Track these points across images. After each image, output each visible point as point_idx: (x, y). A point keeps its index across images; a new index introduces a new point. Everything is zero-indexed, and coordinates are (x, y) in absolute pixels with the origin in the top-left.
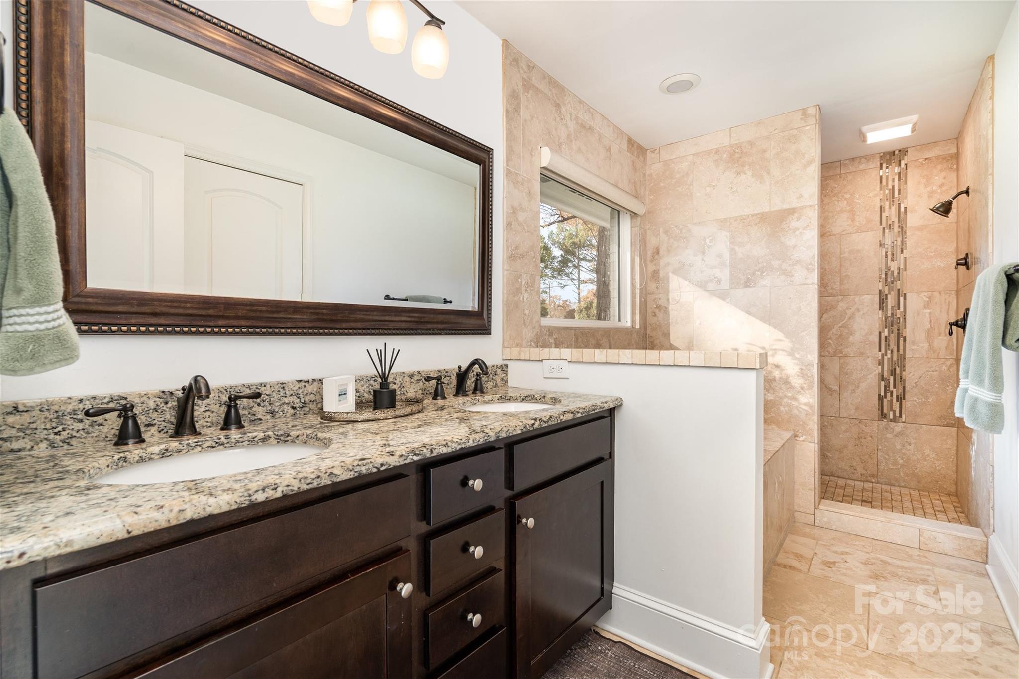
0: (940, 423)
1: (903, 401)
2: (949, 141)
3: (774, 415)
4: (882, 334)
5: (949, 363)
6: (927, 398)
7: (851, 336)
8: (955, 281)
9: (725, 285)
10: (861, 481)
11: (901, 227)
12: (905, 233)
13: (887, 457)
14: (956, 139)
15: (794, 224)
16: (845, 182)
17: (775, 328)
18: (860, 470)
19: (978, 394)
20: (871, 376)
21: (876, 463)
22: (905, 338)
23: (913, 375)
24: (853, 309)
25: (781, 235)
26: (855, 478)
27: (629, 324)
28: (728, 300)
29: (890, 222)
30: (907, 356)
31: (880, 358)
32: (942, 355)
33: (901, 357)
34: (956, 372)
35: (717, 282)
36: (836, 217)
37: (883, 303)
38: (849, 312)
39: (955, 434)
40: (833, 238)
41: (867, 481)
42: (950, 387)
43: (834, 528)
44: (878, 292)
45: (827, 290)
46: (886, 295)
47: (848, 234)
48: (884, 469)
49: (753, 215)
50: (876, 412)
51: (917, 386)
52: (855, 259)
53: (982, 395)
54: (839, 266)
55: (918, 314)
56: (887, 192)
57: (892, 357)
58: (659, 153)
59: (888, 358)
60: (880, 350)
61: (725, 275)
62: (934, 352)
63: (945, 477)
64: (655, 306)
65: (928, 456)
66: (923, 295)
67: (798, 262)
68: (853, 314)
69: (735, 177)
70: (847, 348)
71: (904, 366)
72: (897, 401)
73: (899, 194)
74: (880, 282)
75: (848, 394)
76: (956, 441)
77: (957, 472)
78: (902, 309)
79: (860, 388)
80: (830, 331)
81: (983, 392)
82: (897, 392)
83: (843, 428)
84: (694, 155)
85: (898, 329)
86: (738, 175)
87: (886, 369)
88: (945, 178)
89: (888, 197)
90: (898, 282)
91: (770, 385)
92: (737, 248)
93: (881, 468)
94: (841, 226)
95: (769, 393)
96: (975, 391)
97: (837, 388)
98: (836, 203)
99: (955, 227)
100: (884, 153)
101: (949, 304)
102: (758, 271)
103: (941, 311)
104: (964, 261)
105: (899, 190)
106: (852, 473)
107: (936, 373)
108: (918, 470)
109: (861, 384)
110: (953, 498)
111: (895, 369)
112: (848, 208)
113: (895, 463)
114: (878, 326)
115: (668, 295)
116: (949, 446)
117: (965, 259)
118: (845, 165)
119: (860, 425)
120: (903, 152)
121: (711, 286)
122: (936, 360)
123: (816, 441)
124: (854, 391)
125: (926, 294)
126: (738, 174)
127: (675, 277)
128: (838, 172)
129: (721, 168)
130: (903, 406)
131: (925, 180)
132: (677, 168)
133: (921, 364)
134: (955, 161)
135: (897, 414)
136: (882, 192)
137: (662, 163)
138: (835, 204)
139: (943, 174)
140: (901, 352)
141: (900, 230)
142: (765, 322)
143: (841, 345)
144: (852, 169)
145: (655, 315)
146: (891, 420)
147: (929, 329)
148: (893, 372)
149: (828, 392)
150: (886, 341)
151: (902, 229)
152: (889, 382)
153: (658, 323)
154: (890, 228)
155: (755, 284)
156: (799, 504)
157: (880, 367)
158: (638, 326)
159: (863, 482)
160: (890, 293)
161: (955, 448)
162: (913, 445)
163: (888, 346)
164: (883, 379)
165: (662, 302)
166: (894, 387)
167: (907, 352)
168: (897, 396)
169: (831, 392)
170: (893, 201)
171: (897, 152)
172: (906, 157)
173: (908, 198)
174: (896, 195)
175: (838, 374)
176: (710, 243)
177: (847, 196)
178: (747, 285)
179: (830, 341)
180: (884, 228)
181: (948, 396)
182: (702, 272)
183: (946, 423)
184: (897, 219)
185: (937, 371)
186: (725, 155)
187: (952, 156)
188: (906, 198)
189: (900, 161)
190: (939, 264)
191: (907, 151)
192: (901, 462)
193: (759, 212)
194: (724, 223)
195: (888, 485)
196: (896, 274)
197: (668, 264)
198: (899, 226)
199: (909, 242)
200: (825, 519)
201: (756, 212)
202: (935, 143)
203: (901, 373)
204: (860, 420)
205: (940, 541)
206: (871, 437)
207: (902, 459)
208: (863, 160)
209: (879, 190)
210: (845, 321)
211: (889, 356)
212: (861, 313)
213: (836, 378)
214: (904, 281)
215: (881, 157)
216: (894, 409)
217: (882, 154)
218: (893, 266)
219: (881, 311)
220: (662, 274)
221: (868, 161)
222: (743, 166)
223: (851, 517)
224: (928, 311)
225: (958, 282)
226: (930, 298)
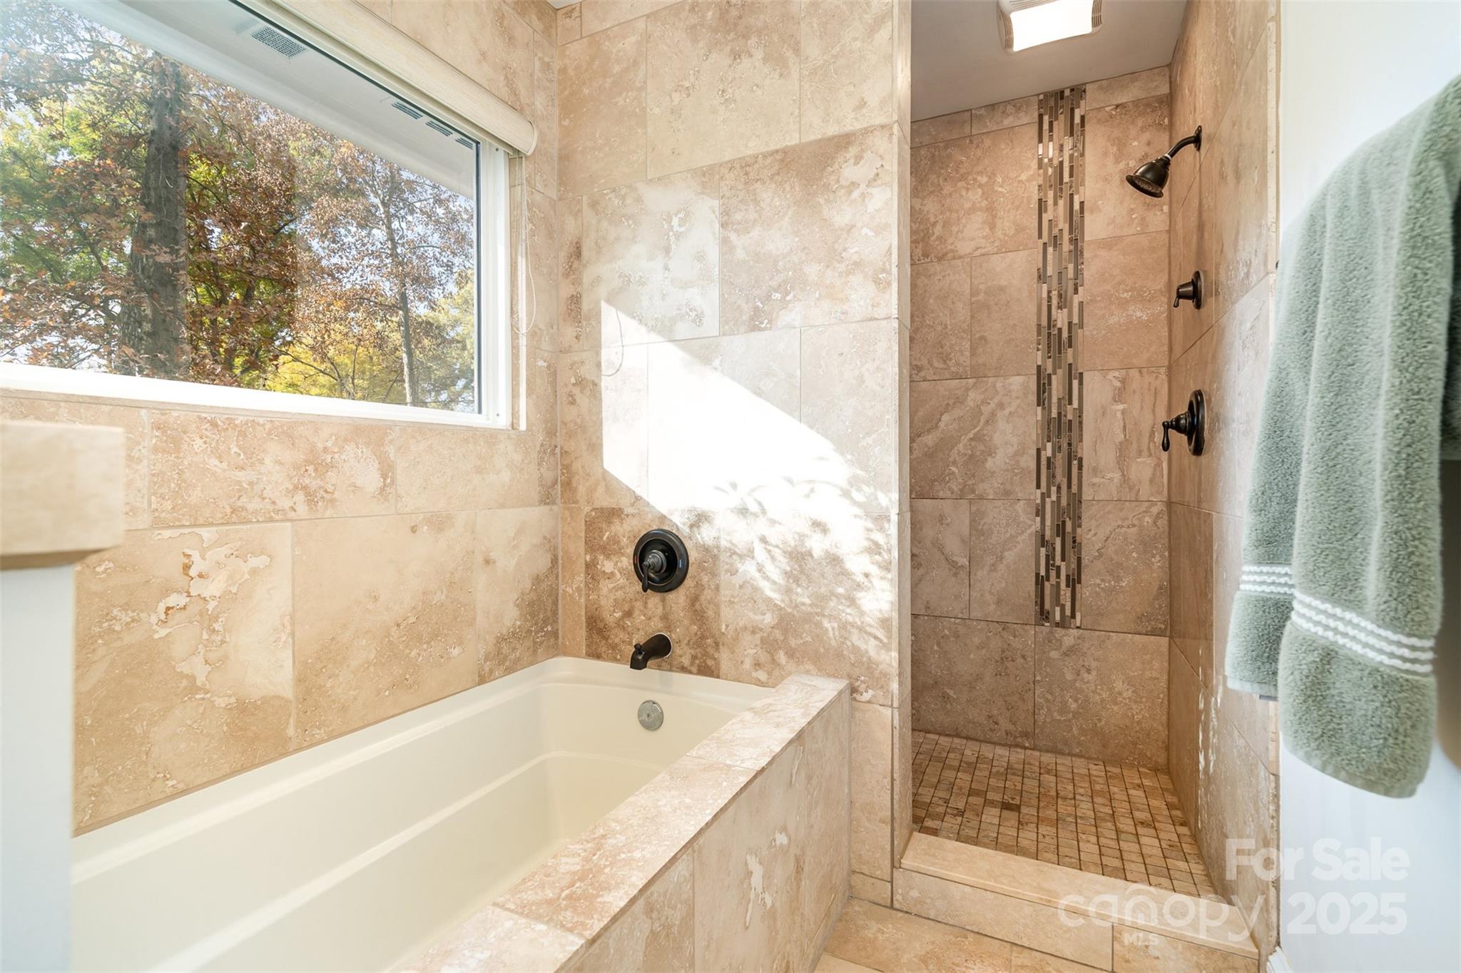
0: (1140, 629)
1: (1078, 586)
2: (1156, 71)
3: (809, 639)
4: (1043, 453)
5: (1155, 510)
6: (1118, 579)
7: (989, 459)
8: (1166, 348)
9: (711, 325)
10: (1004, 745)
11: (1074, 241)
12: (1082, 253)
13: (1050, 697)
14: (1169, 66)
15: (850, 172)
16: (979, 153)
17: (811, 427)
18: (1005, 724)
19: (1335, 630)
20: (1023, 537)
21: (1031, 708)
22: (1080, 460)
23: (1095, 535)
24: (992, 405)
25: (822, 202)
26: (995, 740)
27: (503, 422)
28: (716, 363)
29: (1055, 232)
30: (1085, 497)
31: (1039, 501)
32: (1144, 495)
33: (1074, 500)
34: (1166, 527)
35: (694, 321)
36: (964, 221)
37: (1044, 392)
38: (986, 410)
39: (1165, 650)
40: (958, 262)
41: (1017, 746)
42: (1158, 558)
43: (932, 914)
44: (1035, 371)
45: (948, 368)
46: (1049, 375)
47: (984, 255)
48: (1045, 721)
49: (765, 156)
50: (1032, 609)
51: (1101, 555)
52: (996, 304)
53: (1354, 638)
54: (969, 318)
55: (1104, 414)
56: (1050, 171)
57: (1059, 498)
58: (580, 17)
59: (1053, 502)
60: (1038, 487)
61: (707, 300)
62: (1131, 489)
63: (1148, 735)
64: (573, 380)
65: (1120, 694)
66: (1111, 375)
67: (857, 265)
68: (993, 414)
69: (730, 66)
70: (983, 481)
71: (1080, 518)
72: (1068, 586)
73: (1071, 175)
74: (1038, 350)
75: (985, 573)
76: (1166, 664)
77: (1168, 725)
78: (1075, 404)
79: (1005, 562)
80: (953, 447)
81: (1356, 626)
82: (1068, 567)
83: (976, 640)
84: (648, 16)
85: (1070, 445)
86: (735, 59)
87: (1048, 523)
88: (1149, 144)
89: (1053, 182)
90: (1070, 351)
91: (800, 566)
92: (733, 236)
93: (1041, 718)
94: (973, 239)
95: (799, 586)
96: (1322, 618)
97: (965, 561)
98: (964, 193)
99: (1167, 241)
100: (1046, 94)
101: (1155, 393)
102: (776, 291)
103: (1142, 408)
104: (1191, 288)
105: (1071, 168)
106: (991, 730)
107: (1133, 530)
108: (1103, 723)
109: (1006, 554)
110: (1164, 778)
111: (1064, 522)
112: (984, 203)
113: (1064, 709)
114: (1035, 438)
115: (598, 353)
116: (1154, 674)
117: (1195, 283)
118: (980, 117)
119: (1005, 634)
120: (1078, 92)
121: (683, 330)
122: (1134, 504)
123: (896, 704)
124: (993, 568)
125: (1117, 374)
126: (736, 56)
127: (613, 310)
128: (967, 130)
129: (701, 45)
130: (1078, 596)
131: (1115, 149)
132: (614, 51)
133: (1109, 512)
134: (1165, 111)
135: (1068, 612)
136: (1041, 171)
137: (585, 40)
138: (961, 196)
139: (1146, 136)
140: (1074, 489)
141: (1072, 247)
142: (790, 414)
143: (974, 476)
144: (991, 126)
145: (573, 403)
146: (1057, 625)
147: (1121, 443)
148: (1060, 530)
149: (950, 570)
150: (1048, 468)
151: (1076, 245)
152: (1054, 549)
153: (579, 421)
154: (1055, 246)
155: (770, 322)
156: (860, 856)
157: (1038, 519)
158: (523, 426)
159: (1010, 746)
160: (1055, 373)
161: (1165, 677)
162: (1094, 673)
163: (1051, 477)
164: (1043, 542)
165: (586, 371)
166: (1063, 559)
167: (1084, 489)
168: (1068, 576)
169: (954, 570)
170: (1061, 190)
171: (1067, 93)
172: (1082, 103)
173: (1087, 183)
174: (1066, 178)
175: (967, 533)
176: (680, 225)
177: (984, 180)
178: (754, 325)
179: (954, 469)
180: (1045, 244)
181: (1154, 575)
182: (664, 296)
183: (1149, 628)
184: (1067, 226)
185: (1134, 526)
186: (710, 14)
187: (1160, 100)
188: (1083, 184)
189: (1072, 110)
190: (1139, 314)
191: (1084, 91)
192: (1074, 706)
193: (778, 147)
194: (707, 177)
195: (1051, 752)
196: (1065, 335)
197: (598, 280)
198: (1071, 240)
199: (1089, 272)
200: (914, 894)
201: (772, 147)
202: (1133, 75)
203: (1074, 530)
204: (1005, 625)
205: (1157, 954)
206: (1024, 657)
207: (1076, 701)
208: (1010, 108)
209: (1036, 167)
210: (978, 428)
211: (1054, 497)
212: (1007, 412)
213: (963, 541)
214: (1080, 348)
215: (1040, 101)
216: (1062, 602)
217: (1041, 97)
218: (1061, 318)
219: (1039, 409)
220: (586, 305)
221: (1019, 109)
222: (746, 37)
223: (968, 889)
224: (1121, 407)
225: (1171, 349)
226: (1123, 381)
